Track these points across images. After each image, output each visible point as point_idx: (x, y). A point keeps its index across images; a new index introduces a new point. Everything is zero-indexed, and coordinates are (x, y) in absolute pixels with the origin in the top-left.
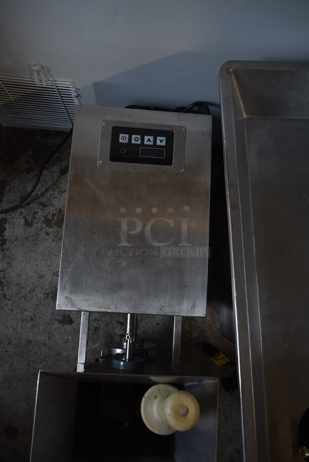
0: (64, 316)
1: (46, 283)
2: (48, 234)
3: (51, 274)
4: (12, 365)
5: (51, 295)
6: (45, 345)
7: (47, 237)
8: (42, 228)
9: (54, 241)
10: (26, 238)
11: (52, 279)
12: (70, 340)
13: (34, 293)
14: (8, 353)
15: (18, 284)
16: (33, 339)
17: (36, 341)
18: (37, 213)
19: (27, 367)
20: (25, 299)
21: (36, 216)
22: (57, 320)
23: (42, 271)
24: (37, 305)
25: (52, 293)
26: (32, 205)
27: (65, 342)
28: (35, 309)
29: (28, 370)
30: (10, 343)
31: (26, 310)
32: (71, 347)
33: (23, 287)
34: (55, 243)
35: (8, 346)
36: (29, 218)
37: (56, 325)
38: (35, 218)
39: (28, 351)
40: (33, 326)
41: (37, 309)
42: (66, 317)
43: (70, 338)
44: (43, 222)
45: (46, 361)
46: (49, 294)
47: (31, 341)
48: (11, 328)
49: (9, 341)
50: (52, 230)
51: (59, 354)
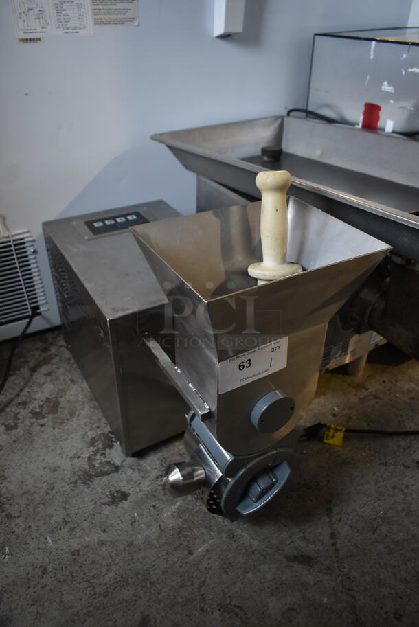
0: (112, 495)
1: (65, 472)
2: (42, 425)
3: (68, 460)
4: (61, 601)
5: (79, 481)
6: (102, 543)
7: (43, 429)
8: (32, 424)
9: (54, 428)
10: (15, 441)
11: (72, 464)
12: (137, 518)
13: (55, 491)
14: (47, 588)
15: (24, 493)
16: (79, 546)
17: (86, 547)
18: (19, 413)
19: (89, 589)
20: (44, 504)
21: (18, 416)
22: (104, 504)
23: (53, 463)
24: (66, 502)
25: (80, 478)
26: (8, 410)
27: (132, 524)
28: (65, 508)
29: (92, 592)
30: (44, 572)
31: (52, 516)
32: (143, 525)
33: (34, 493)
34: (57, 429)
35: (42, 577)
36: (11, 422)
37: (107, 510)
38: (19, 419)
39: (81, 566)
40: (72, 530)
41: (68, 506)
42: (115, 494)
43: (136, 514)
44: (30, 418)
45: (115, 564)
46: (76, 482)
47: (78, 551)
48: (37, 551)
49: (41, 569)
50: (46, 420)
51: (131, 544)
